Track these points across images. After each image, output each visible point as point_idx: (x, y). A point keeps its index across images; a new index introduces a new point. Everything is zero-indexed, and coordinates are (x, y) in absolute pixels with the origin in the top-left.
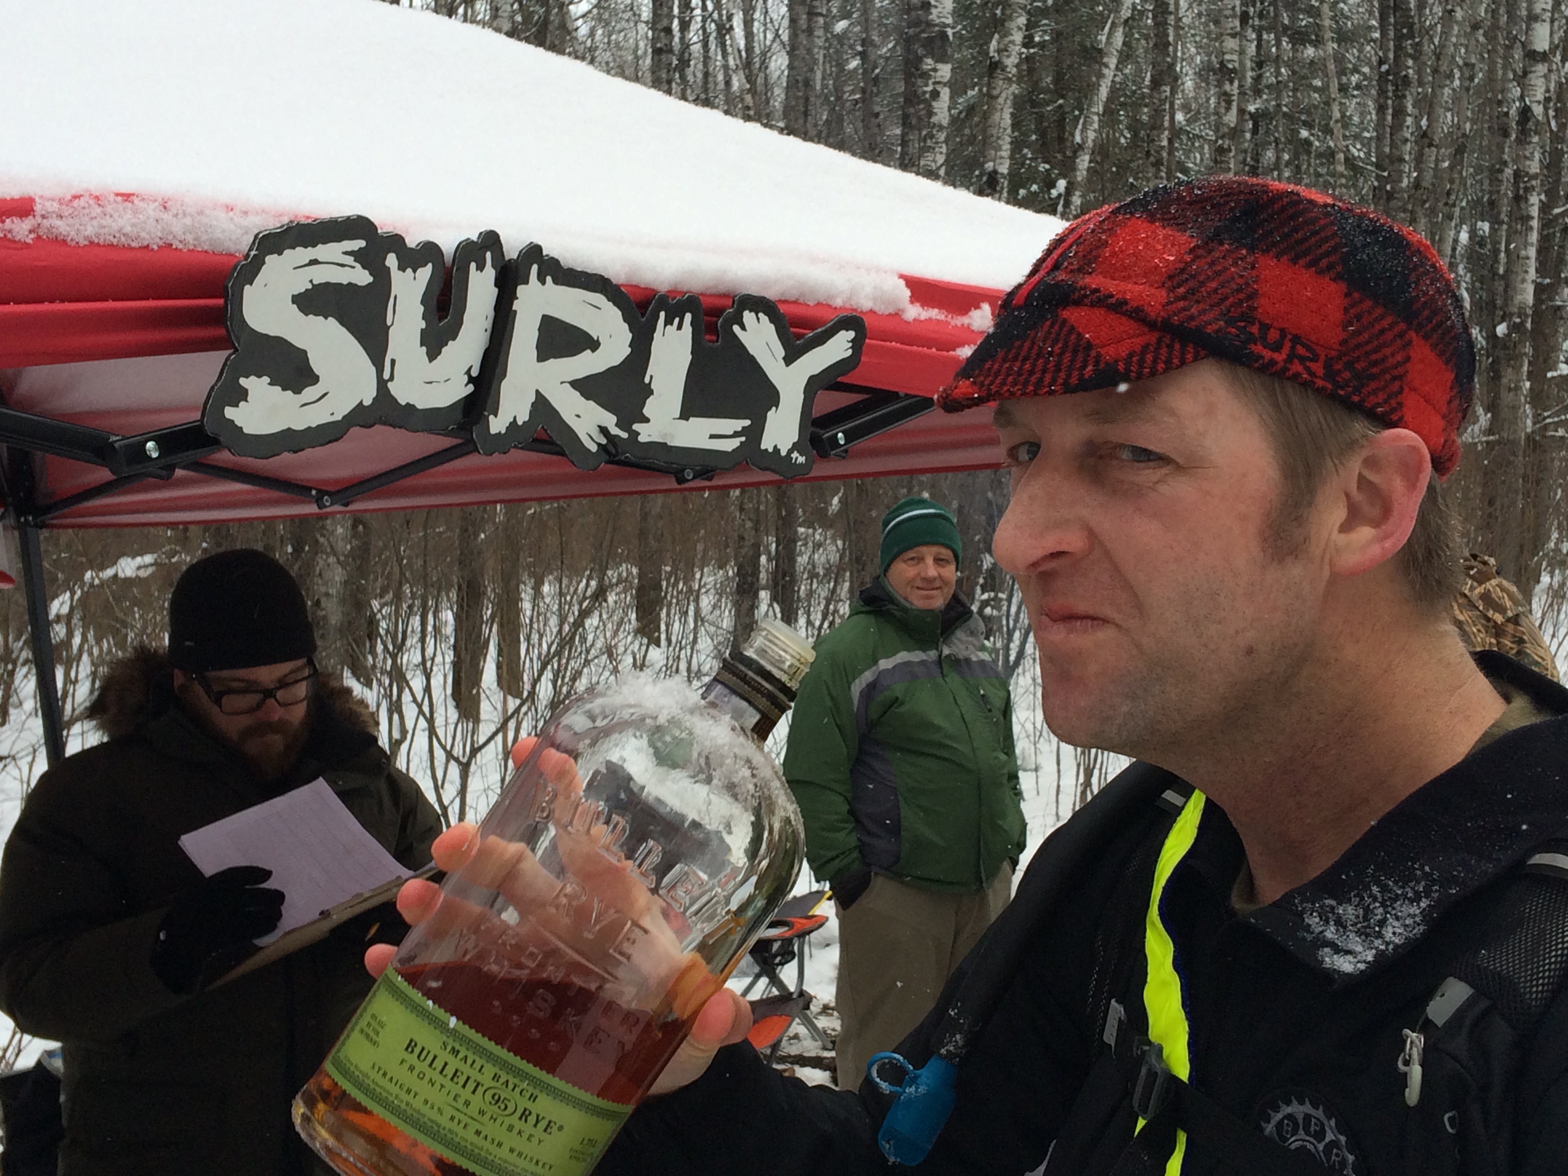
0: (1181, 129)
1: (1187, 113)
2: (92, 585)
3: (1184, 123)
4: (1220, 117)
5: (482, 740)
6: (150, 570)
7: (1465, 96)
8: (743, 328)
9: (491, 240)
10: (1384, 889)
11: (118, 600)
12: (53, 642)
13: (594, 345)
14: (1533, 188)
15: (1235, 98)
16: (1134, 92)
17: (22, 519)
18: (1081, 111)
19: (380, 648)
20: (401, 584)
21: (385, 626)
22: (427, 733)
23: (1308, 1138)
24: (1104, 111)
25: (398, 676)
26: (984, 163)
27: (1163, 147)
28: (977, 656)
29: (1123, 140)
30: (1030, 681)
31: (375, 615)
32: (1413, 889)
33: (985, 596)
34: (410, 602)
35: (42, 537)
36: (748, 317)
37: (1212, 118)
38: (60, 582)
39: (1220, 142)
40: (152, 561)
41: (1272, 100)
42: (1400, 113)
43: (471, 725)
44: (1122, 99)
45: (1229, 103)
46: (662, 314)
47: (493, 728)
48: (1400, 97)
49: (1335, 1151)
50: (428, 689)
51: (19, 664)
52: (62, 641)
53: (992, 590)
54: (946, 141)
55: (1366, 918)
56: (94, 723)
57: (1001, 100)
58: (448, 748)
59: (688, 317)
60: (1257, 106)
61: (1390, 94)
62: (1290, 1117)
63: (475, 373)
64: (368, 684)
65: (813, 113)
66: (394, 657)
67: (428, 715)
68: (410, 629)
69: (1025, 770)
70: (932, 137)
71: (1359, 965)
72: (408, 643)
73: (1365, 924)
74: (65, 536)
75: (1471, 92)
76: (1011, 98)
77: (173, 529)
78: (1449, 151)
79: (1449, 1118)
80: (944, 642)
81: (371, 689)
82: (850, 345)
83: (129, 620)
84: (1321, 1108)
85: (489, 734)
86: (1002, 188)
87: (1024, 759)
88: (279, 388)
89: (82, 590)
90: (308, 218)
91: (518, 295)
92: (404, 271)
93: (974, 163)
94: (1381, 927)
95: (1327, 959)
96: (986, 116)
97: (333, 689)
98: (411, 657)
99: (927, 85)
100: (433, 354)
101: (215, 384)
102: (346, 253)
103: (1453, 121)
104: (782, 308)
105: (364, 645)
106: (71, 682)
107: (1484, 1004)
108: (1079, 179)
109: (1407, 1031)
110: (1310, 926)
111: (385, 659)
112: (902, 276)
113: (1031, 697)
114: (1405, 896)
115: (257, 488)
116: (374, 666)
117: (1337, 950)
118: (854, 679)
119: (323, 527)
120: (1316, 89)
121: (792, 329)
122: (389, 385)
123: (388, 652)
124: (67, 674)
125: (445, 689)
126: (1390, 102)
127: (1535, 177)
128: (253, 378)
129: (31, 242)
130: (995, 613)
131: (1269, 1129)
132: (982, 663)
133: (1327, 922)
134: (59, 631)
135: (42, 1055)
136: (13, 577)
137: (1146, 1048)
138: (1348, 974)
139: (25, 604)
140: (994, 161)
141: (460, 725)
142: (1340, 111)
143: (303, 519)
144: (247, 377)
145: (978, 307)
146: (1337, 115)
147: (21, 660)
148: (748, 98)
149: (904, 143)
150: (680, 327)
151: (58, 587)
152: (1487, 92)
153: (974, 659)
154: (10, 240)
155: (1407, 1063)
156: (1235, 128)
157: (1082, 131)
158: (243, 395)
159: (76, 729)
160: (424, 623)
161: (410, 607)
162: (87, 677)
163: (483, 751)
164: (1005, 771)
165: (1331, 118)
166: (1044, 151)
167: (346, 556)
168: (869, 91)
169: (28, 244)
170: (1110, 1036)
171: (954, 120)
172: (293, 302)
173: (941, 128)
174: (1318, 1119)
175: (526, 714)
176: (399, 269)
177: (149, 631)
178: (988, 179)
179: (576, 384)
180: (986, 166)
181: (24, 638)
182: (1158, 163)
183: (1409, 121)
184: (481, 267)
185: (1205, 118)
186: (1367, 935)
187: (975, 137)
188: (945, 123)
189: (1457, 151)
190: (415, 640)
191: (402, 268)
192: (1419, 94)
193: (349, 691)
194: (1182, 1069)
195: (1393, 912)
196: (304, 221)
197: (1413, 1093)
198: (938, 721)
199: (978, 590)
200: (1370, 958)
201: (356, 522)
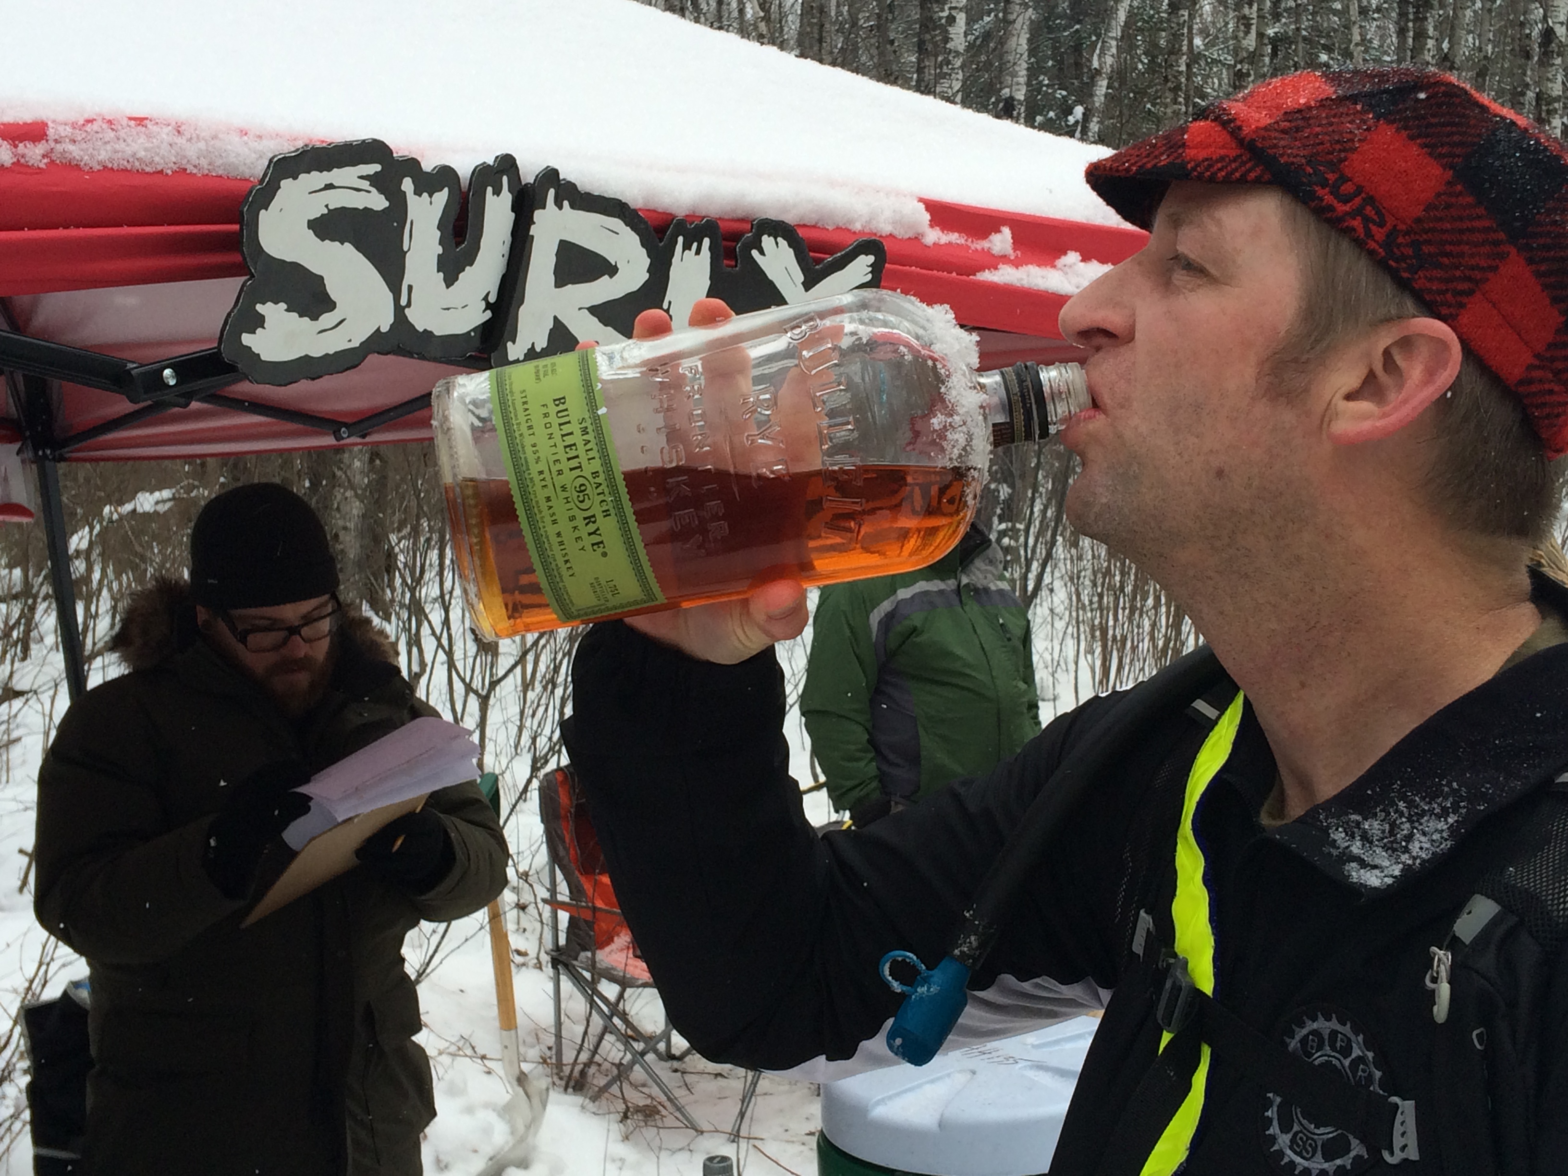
0: (1199, 53)
1: (1205, 39)
2: (111, 521)
3: (1202, 47)
4: (1239, 41)
5: (501, 673)
6: (168, 505)
7: (1487, 16)
8: (762, 252)
9: (507, 164)
10: (1411, 804)
11: (139, 534)
12: (73, 577)
13: (612, 270)
14: (1555, 111)
15: (1254, 21)
16: (1152, 17)
17: (40, 453)
18: (1099, 36)
19: (398, 581)
20: (418, 519)
21: (403, 560)
22: (446, 666)
23: (1333, 1054)
24: (1122, 37)
25: (417, 609)
26: (1001, 89)
27: (1181, 73)
28: (996, 586)
29: (1140, 66)
30: (1048, 612)
31: (393, 548)
32: (1440, 805)
33: (1003, 526)
34: (428, 535)
35: (61, 472)
36: (767, 241)
37: (1231, 42)
38: (79, 517)
39: (1239, 67)
40: (171, 496)
41: (1291, 23)
42: (1421, 35)
43: (489, 658)
44: (1140, 24)
45: (1248, 26)
46: (680, 239)
47: (512, 661)
48: (1420, 19)
49: (1361, 1066)
50: (446, 622)
51: (39, 600)
52: (82, 576)
53: (1011, 521)
54: (962, 67)
55: (1392, 833)
56: (117, 655)
57: (1018, 25)
58: (468, 680)
59: (706, 242)
60: (1276, 30)
61: (1411, 17)
62: (1314, 1032)
63: (492, 299)
64: (387, 618)
65: (829, 41)
66: (412, 591)
67: (447, 648)
68: (428, 562)
69: (1043, 700)
70: (948, 62)
71: (1386, 879)
72: (427, 576)
73: (1392, 838)
74: (84, 470)
75: (1493, 14)
76: (1028, 23)
77: (190, 464)
78: (1470, 74)
79: (1477, 1035)
80: (962, 571)
81: (390, 622)
82: (870, 269)
83: (149, 554)
84: (1348, 1025)
85: (508, 667)
86: (1019, 114)
87: (1042, 691)
88: (295, 315)
89: (101, 524)
90: (323, 142)
91: (535, 220)
92: (420, 195)
93: (991, 88)
94: (1408, 842)
95: (1354, 874)
96: (1002, 42)
97: (353, 619)
98: (430, 590)
99: (943, 10)
100: (450, 280)
101: (232, 311)
102: (361, 177)
103: (1474, 44)
104: (801, 233)
105: (383, 580)
106: (91, 616)
107: (1513, 920)
108: (1097, 105)
109: (1434, 949)
110: (1335, 841)
111: (403, 593)
112: (921, 200)
113: (1049, 626)
114: (1431, 812)
115: (274, 420)
116: (393, 600)
117: (1363, 864)
118: (872, 610)
119: (341, 461)
120: (1335, 12)
121: (811, 254)
122: (407, 311)
123: (407, 584)
124: (87, 609)
125: (463, 622)
126: (1411, 24)
127: (1557, 99)
128: (269, 304)
129: (44, 166)
130: (1013, 543)
131: (1293, 1044)
132: (1001, 592)
133: (1353, 837)
134: (79, 567)
135: (68, 987)
136: (33, 510)
137: (1172, 961)
138: (1375, 888)
139: (45, 538)
140: (1010, 87)
141: (479, 658)
142: (1361, 35)
143: (320, 451)
144: (264, 304)
145: (998, 231)
146: (1357, 38)
147: (41, 595)
148: (763, 27)
149: (920, 70)
150: (698, 252)
151: (77, 522)
152: (1509, 15)
153: (993, 588)
154: (22, 165)
155: (1434, 980)
156: (1254, 52)
157: (1100, 57)
158: (259, 321)
159: (98, 662)
160: (442, 557)
161: (428, 540)
162: (107, 612)
163: (502, 683)
164: (1025, 700)
165: (1350, 41)
166: (1060, 78)
167: (365, 490)
168: (884, 18)
169: (42, 169)
170: (1138, 946)
171: (970, 46)
172: (309, 228)
173: (958, 54)
174: (1345, 1035)
175: (544, 646)
176: (415, 193)
177: (168, 565)
178: (1005, 106)
179: (594, 310)
180: (1003, 92)
181: (43, 573)
182: (1176, 89)
183: (1430, 43)
184: (497, 192)
185: (1223, 43)
186: (1394, 850)
187: (991, 65)
188: (961, 49)
189: (1478, 75)
190: (433, 574)
191: (418, 192)
192: (1440, 16)
193: (368, 621)
194: (1207, 985)
195: (1420, 827)
196: (318, 145)
197: (1441, 1010)
198: (959, 651)
199: (996, 520)
200: (1397, 873)
201: (375, 455)
